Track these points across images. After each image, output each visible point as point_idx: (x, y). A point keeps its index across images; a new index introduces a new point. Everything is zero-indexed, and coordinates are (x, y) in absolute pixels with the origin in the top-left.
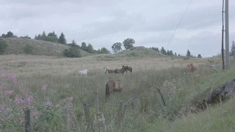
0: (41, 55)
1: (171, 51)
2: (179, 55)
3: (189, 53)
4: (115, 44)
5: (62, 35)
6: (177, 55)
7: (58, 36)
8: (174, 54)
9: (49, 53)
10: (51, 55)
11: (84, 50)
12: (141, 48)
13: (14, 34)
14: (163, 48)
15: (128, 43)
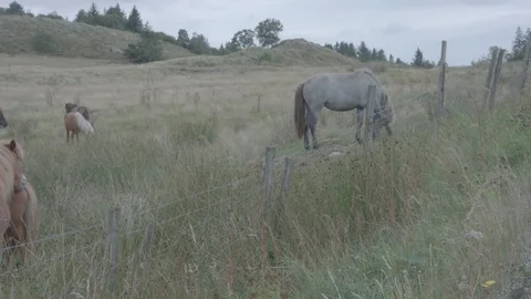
0: (73, 57)
1: (382, 52)
2: (398, 60)
3: (419, 54)
4: (240, 33)
5: (135, 13)
6: (395, 60)
7: (128, 15)
8: (388, 58)
9: (96, 53)
10: (97, 57)
11: (185, 46)
13: (26, 9)
14: (363, 44)
15: (268, 30)
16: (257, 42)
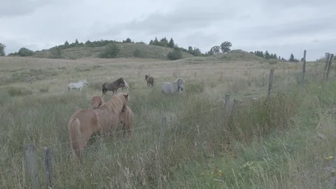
1: (275, 55)
2: (283, 58)
3: (292, 56)
4: (214, 47)
5: (172, 41)
7: (169, 41)
8: (278, 58)
12: (238, 51)
13: (132, 41)
14: (267, 52)
15: (226, 46)
16: (221, 51)
